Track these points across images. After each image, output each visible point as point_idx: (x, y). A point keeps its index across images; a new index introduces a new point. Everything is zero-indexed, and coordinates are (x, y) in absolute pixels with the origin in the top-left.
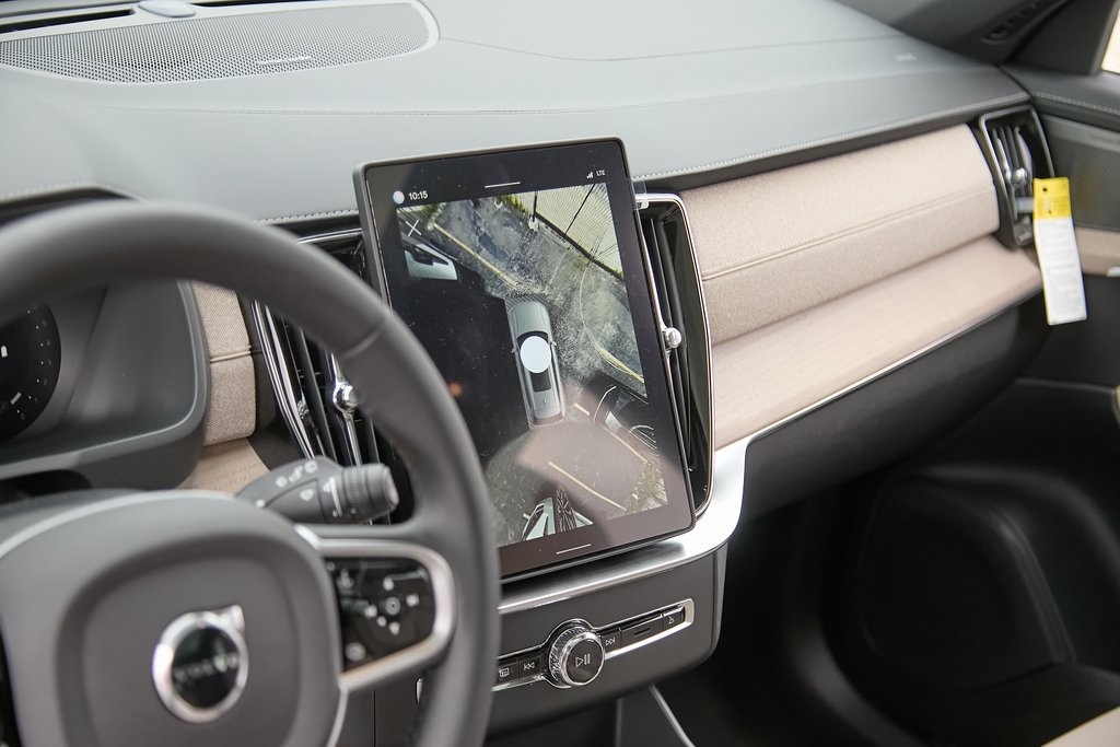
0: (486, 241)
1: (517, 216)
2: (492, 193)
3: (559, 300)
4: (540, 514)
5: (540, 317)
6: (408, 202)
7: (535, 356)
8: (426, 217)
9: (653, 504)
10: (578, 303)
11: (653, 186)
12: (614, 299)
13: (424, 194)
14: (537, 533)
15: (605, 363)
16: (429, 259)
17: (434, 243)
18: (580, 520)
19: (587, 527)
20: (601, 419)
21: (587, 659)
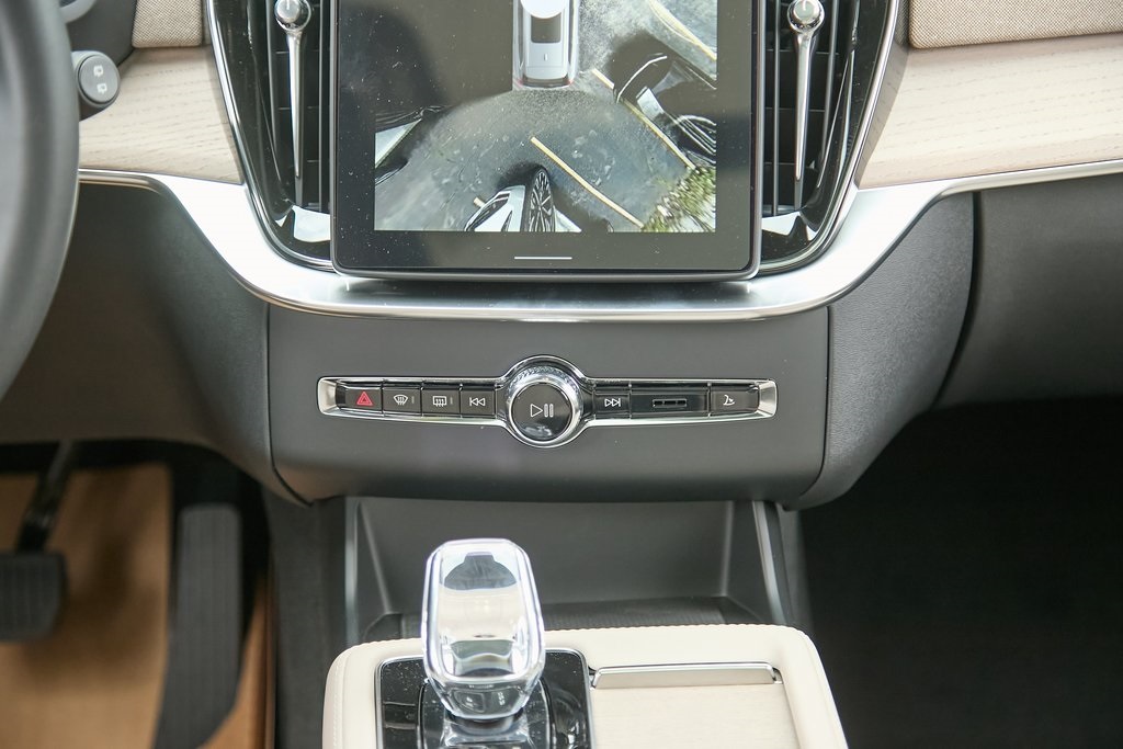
4: (500, 204)
9: (688, 226)
14: (492, 225)
15: (655, 23)
18: (564, 224)
19: (569, 234)
20: (631, 96)
21: (549, 411)
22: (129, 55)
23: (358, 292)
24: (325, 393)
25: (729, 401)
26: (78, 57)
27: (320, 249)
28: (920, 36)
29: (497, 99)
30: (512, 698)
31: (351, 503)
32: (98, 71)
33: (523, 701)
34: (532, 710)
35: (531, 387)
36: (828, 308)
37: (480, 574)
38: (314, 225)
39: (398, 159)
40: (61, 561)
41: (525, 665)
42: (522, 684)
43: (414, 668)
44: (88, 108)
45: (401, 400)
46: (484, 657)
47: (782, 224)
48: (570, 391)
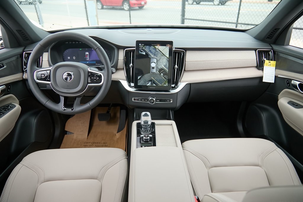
0: (150, 51)
1: (155, 49)
2: (152, 45)
3: (158, 59)
4: (149, 83)
5: (155, 61)
6: (141, 45)
7: (153, 65)
8: (143, 47)
9: (165, 85)
10: (161, 60)
11: (175, 48)
12: (166, 60)
13: (143, 45)
14: (148, 85)
15: (163, 68)
16: (142, 52)
17: (143, 50)
18: (154, 85)
19: (155, 86)
20: (161, 74)
21: (152, 101)
22: (117, 69)
23: (136, 90)
24: (133, 99)
25: (168, 101)
26: (112, 68)
27: (133, 87)
28: (186, 70)
29: (149, 74)
30: (148, 126)
31: (135, 109)
32: (114, 70)
33: (149, 126)
34: (150, 127)
35: (151, 99)
36: (177, 93)
37: (146, 115)
38: (132, 85)
39: (140, 79)
40: (110, 114)
41: (149, 123)
42: (149, 125)
43: (140, 123)
44: (113, 73)
45: (140, 100)
46: (146, 122)
47: (173, 86)
48: (154, 100)
